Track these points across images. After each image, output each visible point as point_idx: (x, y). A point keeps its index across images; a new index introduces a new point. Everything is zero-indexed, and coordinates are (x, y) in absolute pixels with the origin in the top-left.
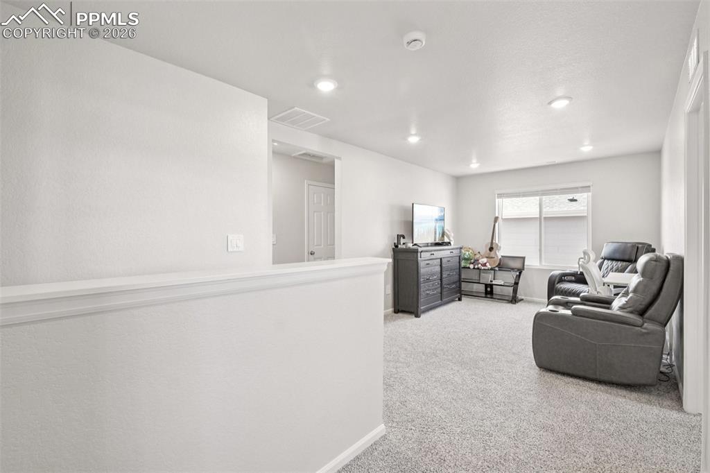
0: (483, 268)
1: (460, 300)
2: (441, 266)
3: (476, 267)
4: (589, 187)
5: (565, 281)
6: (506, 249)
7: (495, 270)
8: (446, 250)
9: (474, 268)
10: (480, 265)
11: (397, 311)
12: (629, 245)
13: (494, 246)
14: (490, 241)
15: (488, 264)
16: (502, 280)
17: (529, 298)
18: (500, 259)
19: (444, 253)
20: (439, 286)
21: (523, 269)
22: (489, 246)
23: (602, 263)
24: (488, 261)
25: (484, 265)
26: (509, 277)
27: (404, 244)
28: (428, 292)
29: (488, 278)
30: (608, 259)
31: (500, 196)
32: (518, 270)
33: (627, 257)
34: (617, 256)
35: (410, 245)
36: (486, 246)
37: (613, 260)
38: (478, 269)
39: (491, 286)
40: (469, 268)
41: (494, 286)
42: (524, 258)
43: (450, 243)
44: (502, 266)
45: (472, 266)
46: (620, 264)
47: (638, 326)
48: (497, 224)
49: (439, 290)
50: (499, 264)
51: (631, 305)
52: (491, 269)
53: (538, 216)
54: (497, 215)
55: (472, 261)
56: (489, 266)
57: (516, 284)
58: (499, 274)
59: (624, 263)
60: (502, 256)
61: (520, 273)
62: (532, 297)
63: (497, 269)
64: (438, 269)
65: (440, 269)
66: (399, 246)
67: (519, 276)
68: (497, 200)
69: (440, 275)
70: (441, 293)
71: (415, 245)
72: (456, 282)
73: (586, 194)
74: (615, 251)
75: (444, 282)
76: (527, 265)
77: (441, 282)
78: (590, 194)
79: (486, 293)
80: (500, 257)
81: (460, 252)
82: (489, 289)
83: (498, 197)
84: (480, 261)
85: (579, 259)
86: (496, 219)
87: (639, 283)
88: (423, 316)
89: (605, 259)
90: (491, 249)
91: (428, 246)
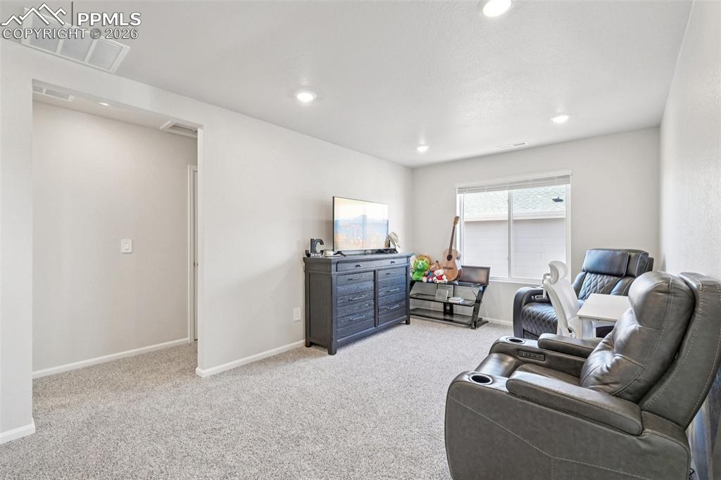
0: (438, 281)
1: (408, 323)
2: (374, 280)
3: (430, 280)
4: (568, 176)
5: (535, 301)
6: (468, 258)
7: (454, 285)
8: (386, 259)
9: (428, 282)
10: (435, 278)
11: (309, 344)
12: (618, 253)
13: (453, 254)
14: (449, 248)
15: (444, 277)
16: (463, 297)
17: (495, 320)
18: (460, 271)
19: (384, 263)
20: (373, 307)
21: (488, 284)
22: (448, 254)
23: (583, 278)
24: (445, 274)
25: (440, 278)
26: (470, 293)
27: (322, 252)
28: (351, 318)
29: (445, 294)
30: (591, 273)
31: (462, 190)
32: (482, 284)
33: (615, 271)
34: (602, 269)
35: (330, 253)
36: (444, 253)
37: (597, 273)
38: (433, 282)
39: (451, 305)
40: (422, 281)
41: (454, 306)
42: (488, 269)
43: (395, 250)
44: (462, 279)
45: (425, 279)
46: (606, 279)
47: (633, 435)
48: (458, 226)
49: (371, 313)
50: (459, 276)
51: (618, 379)
52: (449, 283)
53: (507, 219)
54: (458, 215)
55: (427, 272)
56: (445, 280)
57: (478, 301)
58: (459, 289)
59: (612, 278)
60: (462, 267)
61: (484, 288)
62: (498, 318)
63: (457, 282)
64: (370, 285)
65: (373, 285)
66: (312, 255)
67: (482, 293)
68: (458, 196)
69: (372, 294)
70: (375, 317)
71: (339, 252)
72: (401, 301)
73: (564, 186)
74: (600, 261)
75: (380, 301)
76: (492, 278)
77: (375, 302)
78: (569, 186)
79: (445, 312)
80: (459, 268)
81: (408, 262)
82: (448, 308)
83: (459, 192)
84: (436, 273)
85: (545, 276)
86: (457, 219)
87: (634, 333)
88: (341, 353)
89: (587, 271)
90: (450, 258)
91: (365, 254)
